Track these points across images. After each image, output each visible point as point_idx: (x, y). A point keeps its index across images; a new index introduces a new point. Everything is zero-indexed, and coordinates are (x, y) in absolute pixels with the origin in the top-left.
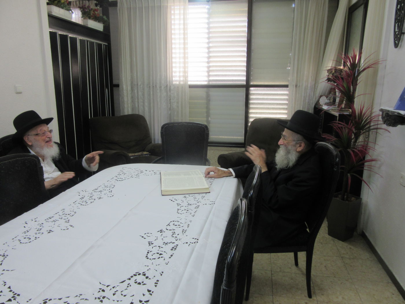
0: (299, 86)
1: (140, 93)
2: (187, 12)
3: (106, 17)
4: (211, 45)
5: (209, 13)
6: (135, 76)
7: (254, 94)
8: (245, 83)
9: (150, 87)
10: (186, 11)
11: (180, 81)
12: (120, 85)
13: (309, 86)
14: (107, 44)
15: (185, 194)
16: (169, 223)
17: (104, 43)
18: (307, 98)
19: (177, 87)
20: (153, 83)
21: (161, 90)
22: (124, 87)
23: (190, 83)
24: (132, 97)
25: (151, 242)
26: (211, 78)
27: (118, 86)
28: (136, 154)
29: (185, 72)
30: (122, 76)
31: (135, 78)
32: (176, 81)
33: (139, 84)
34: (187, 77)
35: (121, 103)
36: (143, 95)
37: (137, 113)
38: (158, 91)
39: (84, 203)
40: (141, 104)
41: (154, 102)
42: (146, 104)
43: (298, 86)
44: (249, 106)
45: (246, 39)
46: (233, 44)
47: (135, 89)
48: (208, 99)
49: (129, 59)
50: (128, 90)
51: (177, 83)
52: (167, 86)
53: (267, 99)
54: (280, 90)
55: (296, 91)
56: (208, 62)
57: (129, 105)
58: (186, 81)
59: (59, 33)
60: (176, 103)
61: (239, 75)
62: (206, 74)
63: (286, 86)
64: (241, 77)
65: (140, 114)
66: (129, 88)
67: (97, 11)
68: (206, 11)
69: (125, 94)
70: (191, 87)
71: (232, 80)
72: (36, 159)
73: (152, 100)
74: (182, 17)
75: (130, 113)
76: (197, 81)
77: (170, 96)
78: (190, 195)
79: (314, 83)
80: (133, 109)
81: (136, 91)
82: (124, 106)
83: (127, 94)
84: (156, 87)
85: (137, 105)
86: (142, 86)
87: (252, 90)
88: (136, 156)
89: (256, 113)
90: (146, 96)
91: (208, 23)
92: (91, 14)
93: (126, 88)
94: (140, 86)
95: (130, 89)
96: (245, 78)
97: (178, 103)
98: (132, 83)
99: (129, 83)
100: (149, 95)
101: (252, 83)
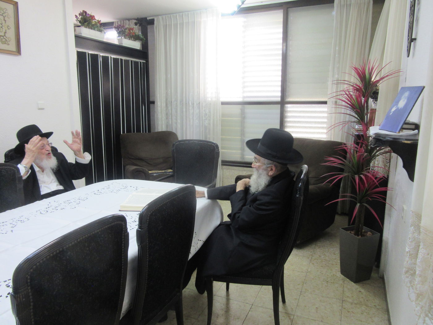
1: (174, 110)
3: (142, 36)
4: (246, 59)
5: (244, 26)
6: (170, 93)
7: (290, 111)
8: (279, 99)
9: (183, 104)
11: (212, 98)
12: (155, 102)
14: (145, 62)
17: (142, 61)
19: (210, 104)
20: (186, 100)
21: (193, 107)
22: (159, 104)
23: (222, 100)
24: (167, 114)
26: (246, 95)
27: (153, 103)
29: (217, 88)
30: (157, 93)
33: (173, 101)
35: (156, 120)
36: (176, 112)
37: (171, 130)
38: (190, 108)
39: (45, 212)
40: (174, 121)
41: (186, 119)
42: (179, 121)
43: (338, 102)
44: (284, 124)
45: (281, 52)
47: (169, 106)
48: (243, 116)
49: (164, 76)
50: (163, 107)
52: (200, 103)
53: (303, 117)
56: (243, 78)
57: (163, 122)
58: (218, 97)
59: (89, 53)
60: (207, 120)
61: (274, 91)
62: (241, 90)
63: (325, 103)
64: (275, 94)
65: (173, 131)
66: (164, 105)
67: (132, 30)
68: (242, 24)
69: (159, 111)
70: (223, 103)
72: (15, 169)
73: (184, 117)
80: (167, 126)
81: (170, 108)
82: (158, 123)
83: (161, 111)
84: (188, 104)
85: (170, 122)
86: (175, 103)
90: (179, 112)
91: (244, 37)
92: (127, 33)
93: (161, 104)
96: (279, 94)
97: (210, 120)
98: (167, 99)
99: (164, 100)
100: (182, 112)
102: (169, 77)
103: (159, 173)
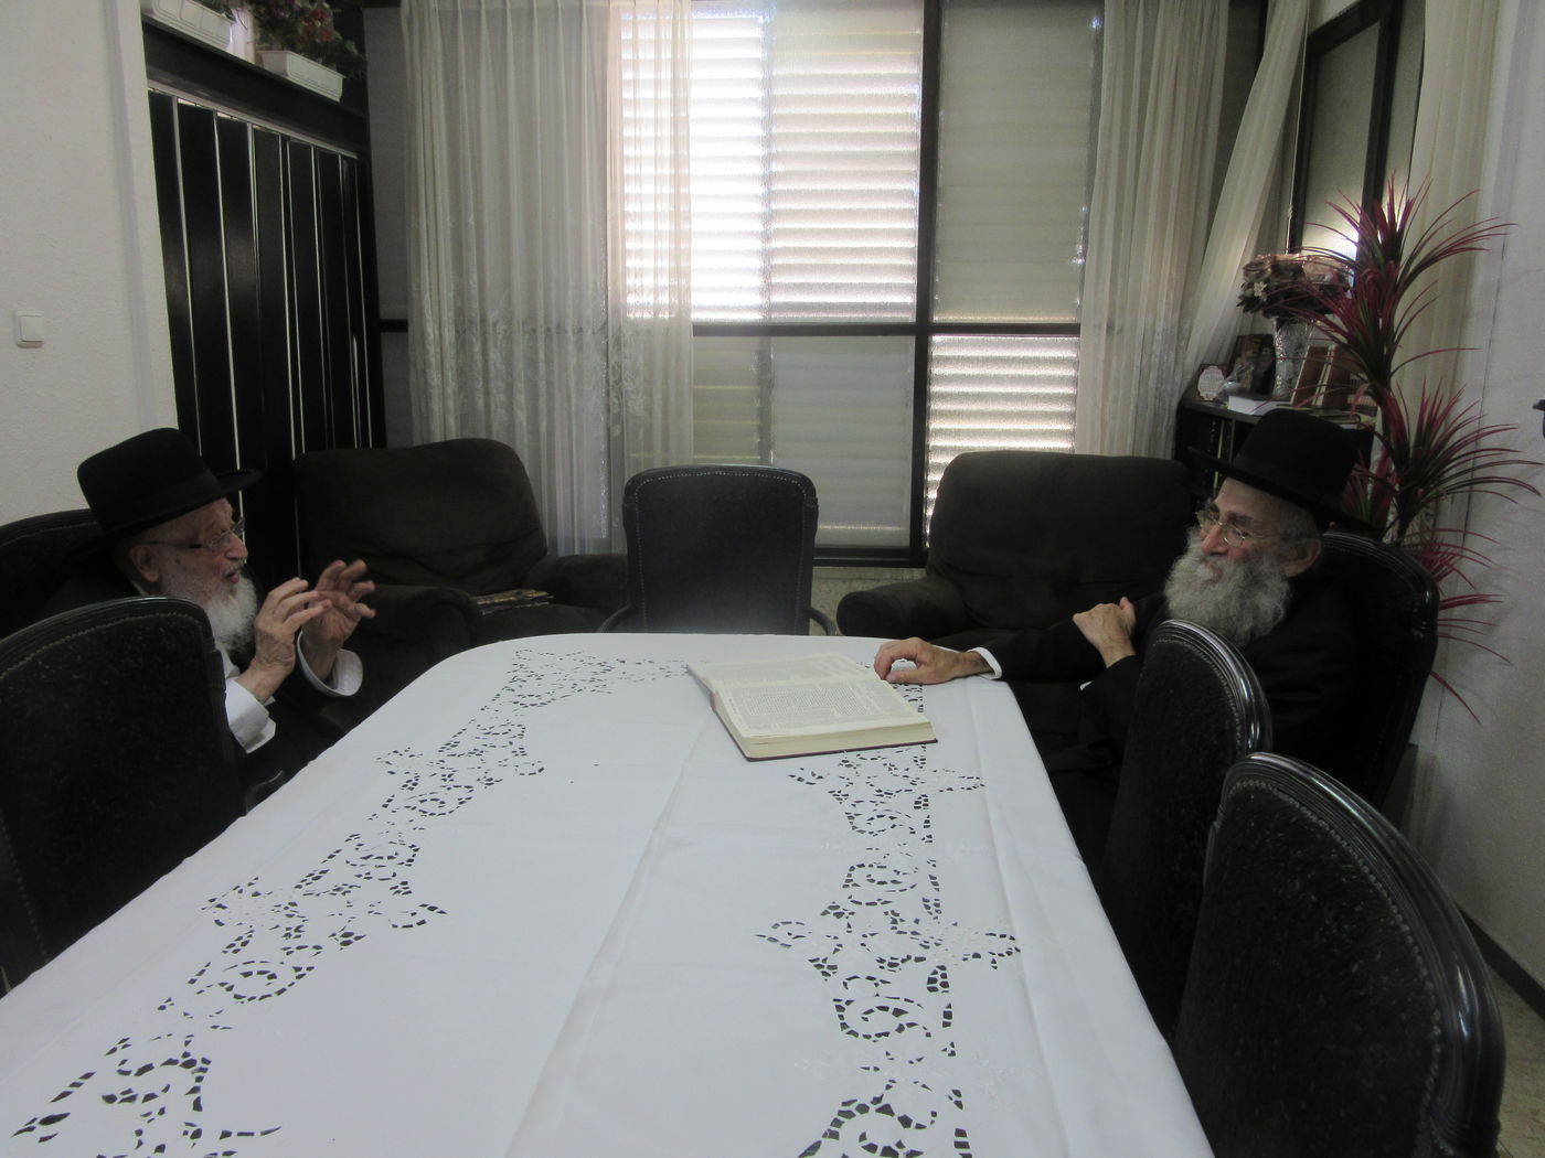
0: (1121, 331)
1: (495, 356)
2: (687, 37)
3: (357, 47)
4: (776, 167)
5: (767, 44)
6: (475, 285)
7: (947, 360)
8: (910, 317)
9: (534, 331)
10: (683, 33)
11: (657, 309)
12: (410, 323)
13: (1159, 328)
14: (354, 156)
15: (841, 751)
16: (849, 875)
17: (345, 153)
18: (1153, 375)
19: (647, 331)
20: (547, 316)
21: (580, 347)
22: (429, 329)
23: (696, 316)
24: (462, 374)
25: (825, 960)
26: (778, 298)
27: (401, 326)
28: (498, 599)
29: (679, 273)
30: (419, 286)
31: (475, 292)
32: (642, 307)
33: (491, 319)
34: (688, 291)
36: (509, 361)
37: (483, 436)
38: (571, 347)
39: (431, 807)
40: (499, 398)
42: (521, 398)
43: (1117, 328)
44: (928, 404)
45: (917, 148)
46: (865, 168)
47: (474, 340)
48: (766, 381)
49: (449, 218)
50: (447, 344)
51: (648, 316)
52: (606, 323)
53: (997, 379)
54: (1049, 346)
55: (1109, 349)
56: (766, 236)
57: (451, 403)
58: (682, 310)
59: (180, 101)
60: (640, 395)
61: (888, 287)
62: (758, 281)
63: (1072, 330)
64: (896, 296)
65: (495, 438)
66: (449, 335)
67: (321, 20)
68: (758, 34)
69: (433, 360)
70: (702, 330)
71: (864, 307)
73: (542, 384)
74: (666, 55)
75: (453, 435)
76: (724, 308)
77: (620, 367)
78: (863, 754)
79: (1177, 315)
80: (464, 419)
81: (477, 348)
82: (427, 406)
83: (439, 357)
84: (558, 333)
85: (481, 404)
86: (501, 327)
87: (940, 344)
88: (497, 608)
89: (957, 433)
90: (520, 365)
91: (767, 84)
92: (300, 31)
93: (437, 333)
94: (495, 324)
95: (453, 340)
96: (910, 299)
97: (649, 394)
98: (460, 312)
99: (448, 316)
100: (532, 362)
101: (936, 319)
102: (471, 221)
103: (499, 604)
